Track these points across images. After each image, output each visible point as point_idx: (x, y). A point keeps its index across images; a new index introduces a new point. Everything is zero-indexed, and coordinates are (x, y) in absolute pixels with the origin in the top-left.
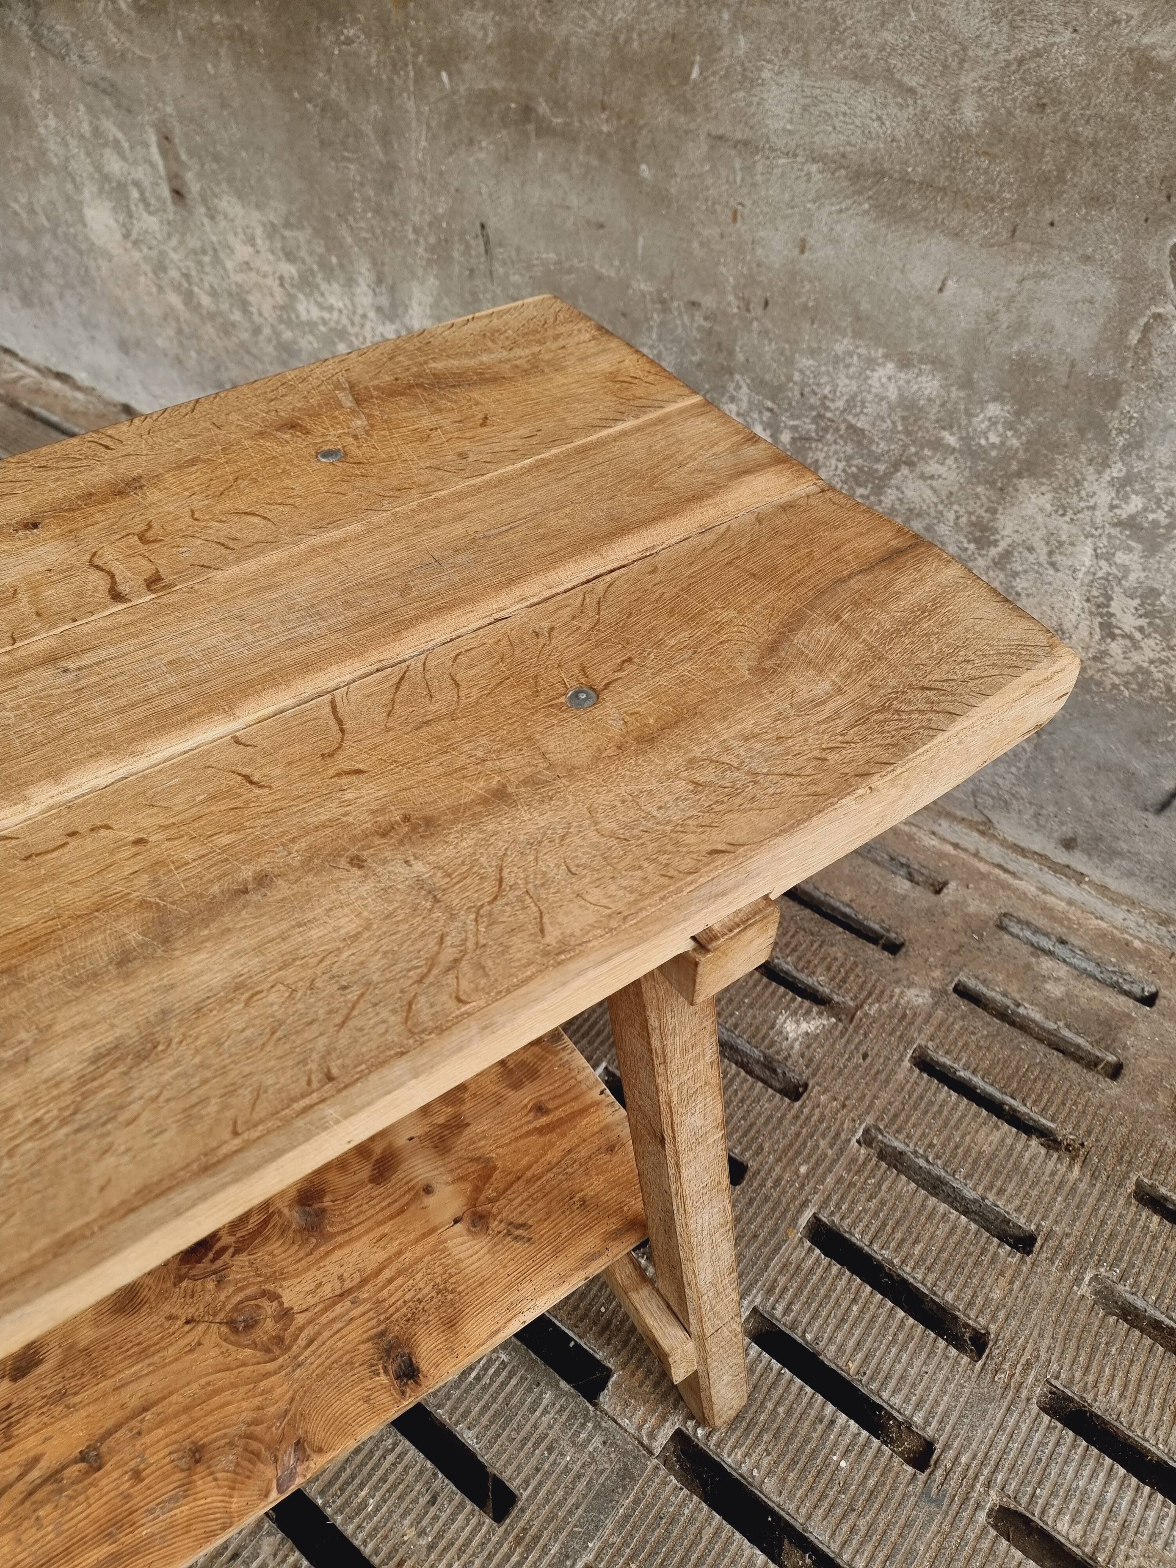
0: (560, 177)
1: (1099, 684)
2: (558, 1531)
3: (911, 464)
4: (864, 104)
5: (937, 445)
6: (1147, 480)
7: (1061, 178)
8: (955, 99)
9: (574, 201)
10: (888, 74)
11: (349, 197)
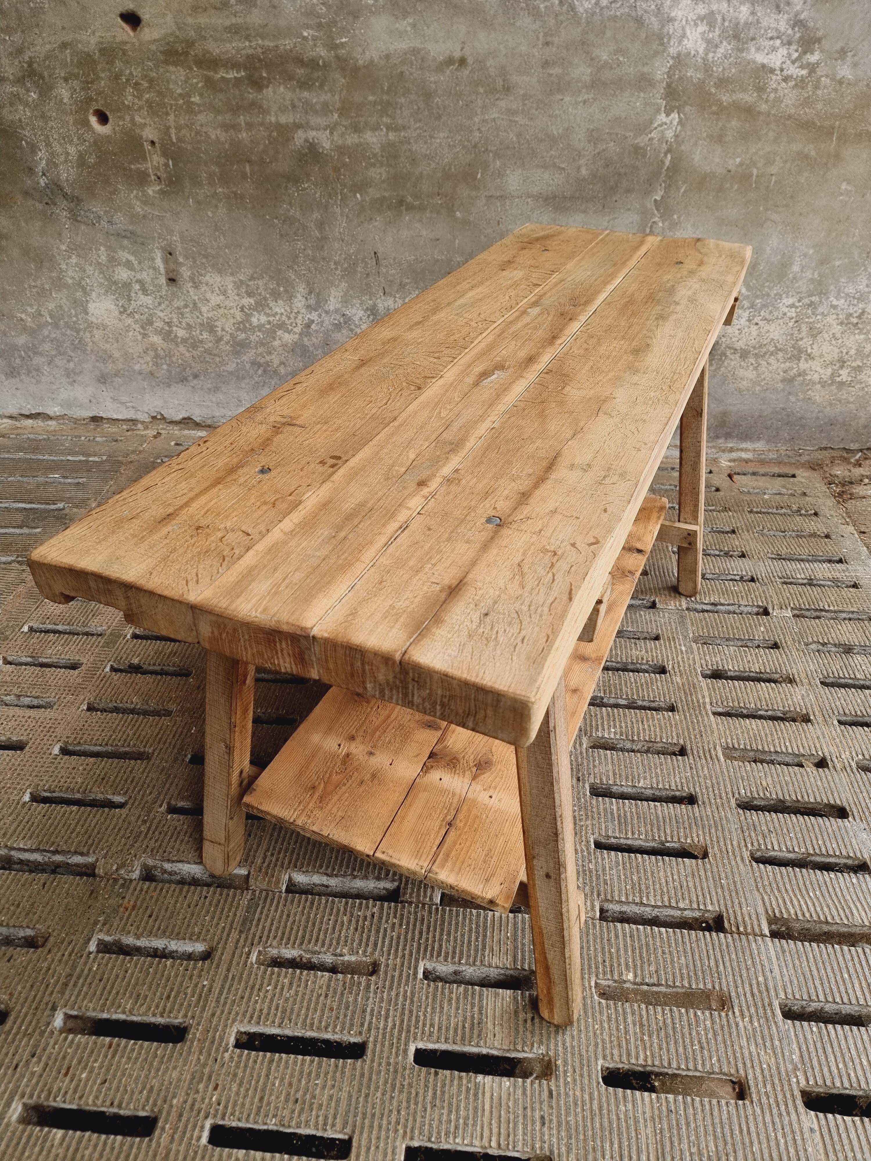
0: (418, 225)
2: (678, 634)
4: (546, 176)
7: (617, 187)
8: (579, 169)
9: (424, 233)
10: (554, 165)
11: (297, 257)
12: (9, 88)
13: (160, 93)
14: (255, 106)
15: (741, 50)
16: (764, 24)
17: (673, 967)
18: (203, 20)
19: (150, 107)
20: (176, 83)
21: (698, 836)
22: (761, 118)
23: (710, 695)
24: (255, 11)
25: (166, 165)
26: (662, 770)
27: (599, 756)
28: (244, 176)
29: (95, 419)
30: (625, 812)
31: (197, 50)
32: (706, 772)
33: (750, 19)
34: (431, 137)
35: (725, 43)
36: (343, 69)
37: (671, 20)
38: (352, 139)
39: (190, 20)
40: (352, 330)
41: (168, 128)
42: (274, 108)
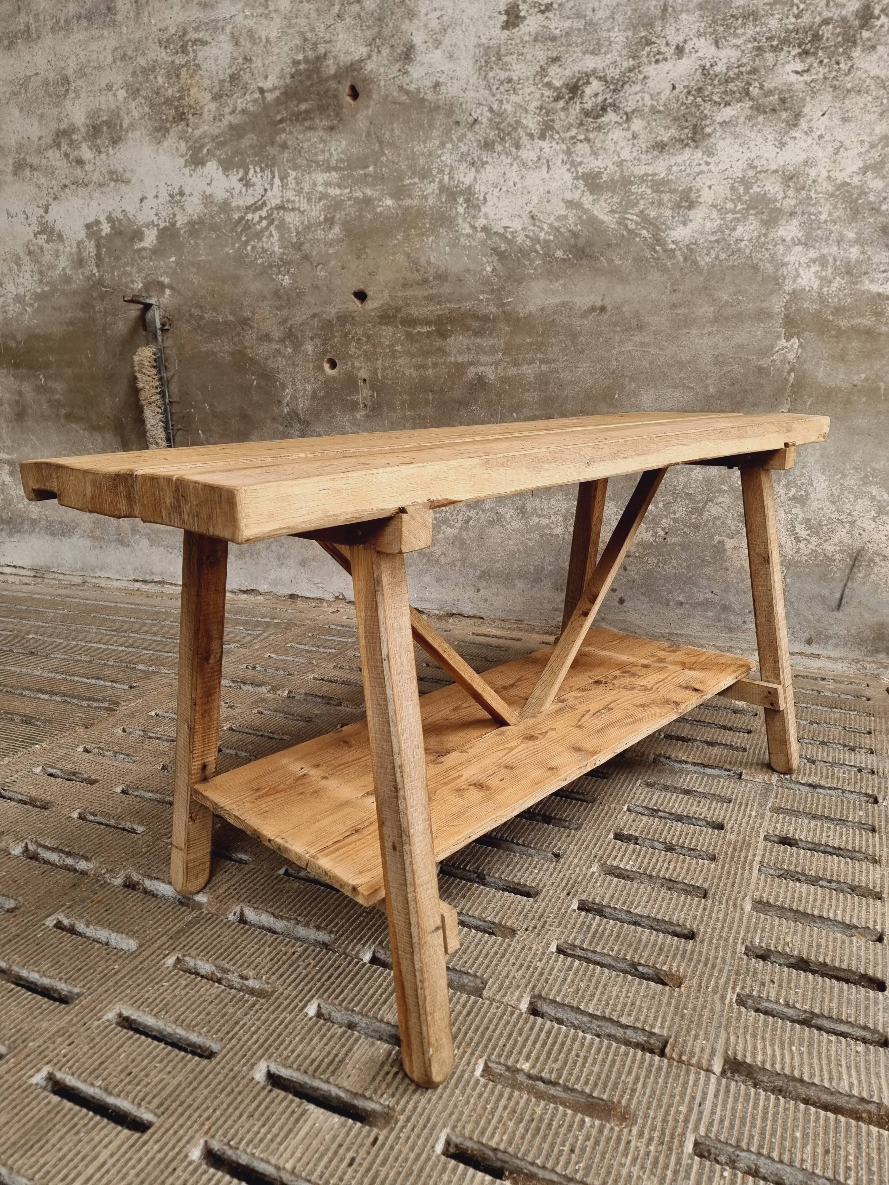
1: (801, 562)
2: (754, 801)
3: (712, 501)
4: (677, 394)
5: (720, 491)
6: (794, 482)
7: (743, 401)
8: (707, 387)
10: (684, 385)
12: (275, 346)
13: (374, 345)
14: (441, 350)
15: (856, 283)
16: (876, 260)
17: (581, 1071)
18: (409, 293)
19: (366, 355)
20: (386, 337)
21: (679, 966)
22: (883, 338)
23: (764, 856)
24: (446, 284)
25: (372, 396)
26: (669, 904)
27: (604, 880)
28: (427, 402)
29: (293, 597)
30: (605, 929)
31: (403, 314)
32: (721, 916)
33: (861, 257)
34: (576, 367)
35: (838, 279)
36: (508, 320)
37: (784, 264)
38: (512, 371)
39: (400, 294)
40: (503, 526)
41: (376, 369)
42: (454, 351)
